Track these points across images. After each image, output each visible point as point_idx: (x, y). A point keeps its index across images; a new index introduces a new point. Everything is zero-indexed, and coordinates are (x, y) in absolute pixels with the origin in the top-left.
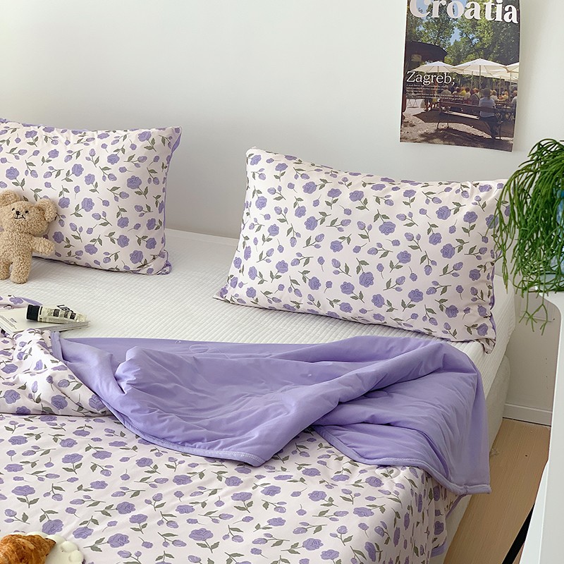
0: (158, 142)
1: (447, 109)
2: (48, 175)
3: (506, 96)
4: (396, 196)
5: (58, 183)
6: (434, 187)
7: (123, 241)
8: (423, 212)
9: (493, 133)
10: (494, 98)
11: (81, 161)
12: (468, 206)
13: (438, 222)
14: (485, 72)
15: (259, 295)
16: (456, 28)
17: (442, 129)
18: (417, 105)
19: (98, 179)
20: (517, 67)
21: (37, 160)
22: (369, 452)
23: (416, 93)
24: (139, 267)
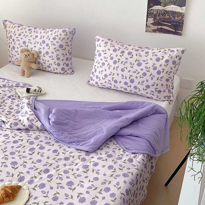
0: (68, 33)
1: (161, 22)
2: (35, 43)
3: (180, 18)
4: (143, 54)
5: (38, 46)
6: (156, 51)
7: (59, 64)
8: (151, 59)
9: (176, 30)
10: (176, 18)
11: (45, 39)
12: (166, 57)
13: (156, 63)
14: (174, 9)
15: (99, 84)
17: (159, 28)
18: (151, 20)
19: (50, 45)
20: (184, 8)
21: (31, 38)
22: (130, 148)
23: (151, 16)
24: (64, 72)
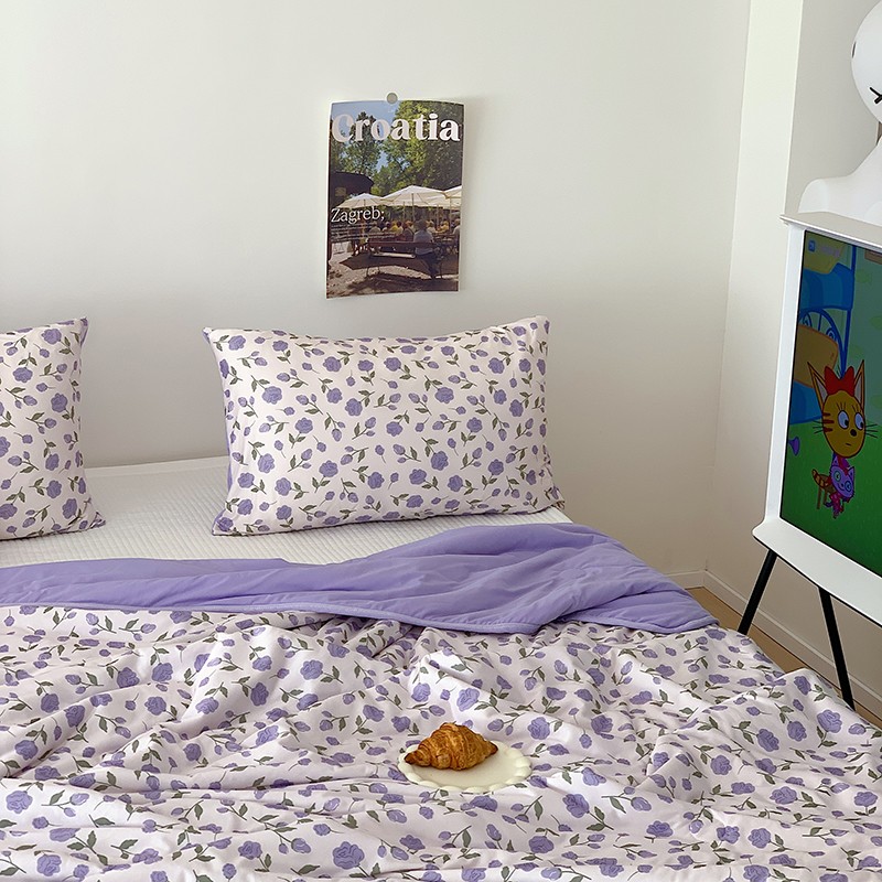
0: (73, 341)
1: (376, 250)
3: (445, 227)
7: (55, 489)
8: (474, 369)
9: (433, 272)
13: (496, 377)
14: (419, 200)
15: (296, 513)
16: (382, 152)
17: (373, 276)
18: (343, 250)
19: (9, 407)
20: (458, 191)
23: (341, 235)
24: (71, 521)
